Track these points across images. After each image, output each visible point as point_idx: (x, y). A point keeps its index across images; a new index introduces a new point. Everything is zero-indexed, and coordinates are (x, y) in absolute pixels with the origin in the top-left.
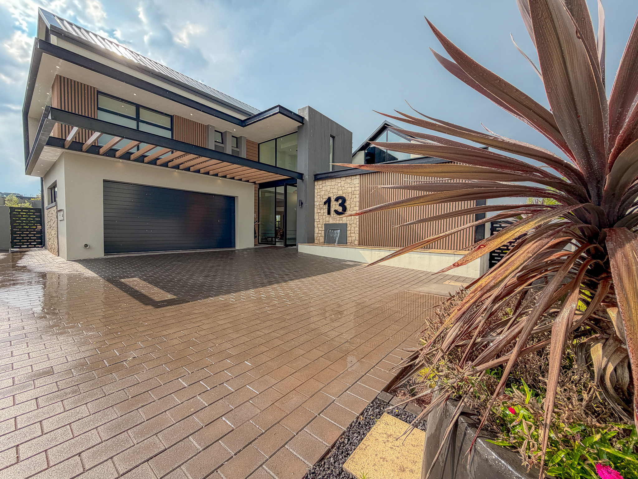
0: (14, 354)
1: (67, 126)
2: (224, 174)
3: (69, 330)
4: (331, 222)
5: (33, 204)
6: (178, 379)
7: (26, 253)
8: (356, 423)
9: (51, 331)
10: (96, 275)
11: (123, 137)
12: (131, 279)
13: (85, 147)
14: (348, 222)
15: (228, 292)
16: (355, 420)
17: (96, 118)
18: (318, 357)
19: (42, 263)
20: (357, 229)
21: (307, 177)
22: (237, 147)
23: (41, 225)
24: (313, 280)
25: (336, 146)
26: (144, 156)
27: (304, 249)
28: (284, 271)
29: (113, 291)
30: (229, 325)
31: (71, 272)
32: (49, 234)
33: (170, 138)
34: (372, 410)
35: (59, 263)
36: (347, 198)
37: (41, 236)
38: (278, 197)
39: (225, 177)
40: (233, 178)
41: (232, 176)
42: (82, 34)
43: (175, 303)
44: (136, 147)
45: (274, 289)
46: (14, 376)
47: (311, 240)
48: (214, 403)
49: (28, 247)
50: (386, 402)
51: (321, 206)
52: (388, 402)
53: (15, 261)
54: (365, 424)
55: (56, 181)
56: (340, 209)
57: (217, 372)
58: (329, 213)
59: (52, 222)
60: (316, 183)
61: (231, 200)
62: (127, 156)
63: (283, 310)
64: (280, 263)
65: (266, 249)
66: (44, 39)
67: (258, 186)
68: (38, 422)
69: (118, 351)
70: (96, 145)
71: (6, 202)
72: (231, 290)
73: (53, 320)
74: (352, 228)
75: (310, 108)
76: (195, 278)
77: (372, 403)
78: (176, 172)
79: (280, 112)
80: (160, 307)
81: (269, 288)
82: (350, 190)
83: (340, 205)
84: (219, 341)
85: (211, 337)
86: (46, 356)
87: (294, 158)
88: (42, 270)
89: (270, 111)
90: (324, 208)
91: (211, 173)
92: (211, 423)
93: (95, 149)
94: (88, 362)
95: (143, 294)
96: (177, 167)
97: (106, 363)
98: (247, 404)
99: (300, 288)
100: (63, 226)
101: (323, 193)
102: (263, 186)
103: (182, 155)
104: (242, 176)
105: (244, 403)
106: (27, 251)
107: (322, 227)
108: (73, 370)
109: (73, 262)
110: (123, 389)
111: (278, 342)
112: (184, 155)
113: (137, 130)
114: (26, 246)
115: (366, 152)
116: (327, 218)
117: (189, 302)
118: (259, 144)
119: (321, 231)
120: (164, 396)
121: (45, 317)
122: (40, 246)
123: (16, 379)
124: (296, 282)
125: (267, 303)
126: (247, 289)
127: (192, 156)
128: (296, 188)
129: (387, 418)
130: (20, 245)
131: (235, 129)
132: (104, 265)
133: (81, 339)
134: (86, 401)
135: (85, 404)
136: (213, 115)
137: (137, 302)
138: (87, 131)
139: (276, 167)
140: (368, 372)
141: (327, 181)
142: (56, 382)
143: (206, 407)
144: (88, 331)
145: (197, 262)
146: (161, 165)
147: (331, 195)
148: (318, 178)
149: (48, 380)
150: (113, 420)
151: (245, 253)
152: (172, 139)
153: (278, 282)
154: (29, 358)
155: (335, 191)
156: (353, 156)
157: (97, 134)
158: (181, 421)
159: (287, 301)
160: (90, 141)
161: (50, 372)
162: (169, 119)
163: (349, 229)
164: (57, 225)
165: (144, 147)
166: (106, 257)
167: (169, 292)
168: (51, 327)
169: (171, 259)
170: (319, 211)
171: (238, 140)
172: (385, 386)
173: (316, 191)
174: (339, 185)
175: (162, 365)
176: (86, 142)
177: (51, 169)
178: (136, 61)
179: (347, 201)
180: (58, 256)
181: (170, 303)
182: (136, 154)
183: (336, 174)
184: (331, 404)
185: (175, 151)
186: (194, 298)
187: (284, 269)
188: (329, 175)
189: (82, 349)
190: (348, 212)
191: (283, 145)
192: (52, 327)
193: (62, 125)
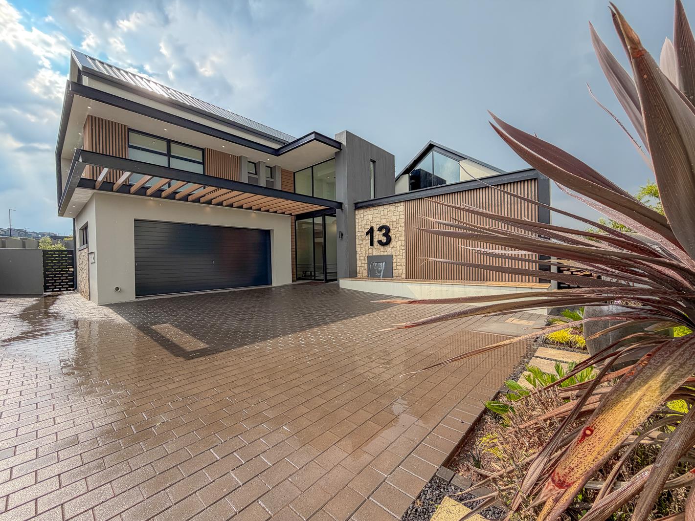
0: (40, 419)
1: (98, 168)
2: (257, 207)
3: (97, 389)
4: (375, 253)
5: (67, 244)
6: (209, 449)
7: (58, 297)
8: (412, 510)
9: (79, 390)
10: (126, 322)
11: (154, 176)
12: (162, 326)
13: (115, 187)
14: (393, 254)
15: (264, 339)
16: (411, 506)
17: (127, 158)
18: (365, 420)
19: (72, 309)
20: (404, 260)
21: (347, 205)
22: (271, 178)
23: (73, 267)
24: (357, 322)
25: (377, 171)
26: (175, 193)
27: (345, 284)
28: (324, 312)
29: (143, 340)
30: (266, 380)
31: (102, 319)
32: (81, 277)
33: (202, 173)
34: (431, 492)
35: (90, 308)
36: (391, 228)
37: (73, 278)
38: (316, 228)
39: (259, 210)
40: (268, 211)
41: (267, 208)
42: (114, 72)
43: (208, 353)
44: (167, 184)
45: (314, 334)
46: (37, 446)
47: (353, 274)
48: (249, 481)
49: (60, 291)
50: (446, 481)
51: (364, 237)
52: (448, 481)
53: (47, 306)
54: (423, 512)
55: (87, 222)
56: (384, 240)
57: (253, 440)
58: (372, 244)
59: (84, 264)
60: (357, 212)
61: (266, 234)
62: (158, 194)
63: (324, 359)
64: (320, 301)
65: (305, 286)
66: (76, 81)
67: (294, 218)
68: (59, 505)
69: (146, 414)
70: (127, 184)
71: (40, 244)
72: (268, 336)
73: (81, 376)
74: (398, 260)
75: (347, 132)
76: (229, 322)
77: (430, 482)
78: (208, 208)
79: (315, 139)
80: (193, 358)
81: (309, 333)
82: (394, 218)
83: (384, 235)
84: (254, 401)
85: (246, 395)
86: (72, 421)
87: (332, 185)
88: (73, 317)
89: (305, 139)
90: (367, 238)
91: (245, 206)
92: (246, 508)
93: (126, 188)
94: (115, 428)
95: (174, 344)
96: (209, 202)
97: (133, 429)
98: (287, 482)
99: (342, 332)
100: (94, 269)
101: (364, 223)
102: (300, 217)
103: (214, 190)
104: (278, 208)
105: (283, 481)
106: (60, 295)
107: (365, 260)
108: (98, 439)
109: (104, 307)
110: (151, 463)
111: (320, 401)
112: (216, 190)
113: (169, 168)
114: (58, 289)
115: (410, 175)
116: (370, 250)
117: (222, 351)
118: (294, 173)
119: (364, 264)
120: (194, 471)
121: (73, 373)
122: (72, 289)
123: (40, 450)
124: (339, 324)
125: (306, 352)
126: (285, 334)
127: (224, 191)
128: (335, 218)
129: (448, 503)
130: (53, 289)
131: (269, 159)
132: (135, 309)
133: (109, 399)
134: (111, 478)
135: (108, 482)
136: (246, 146)
137: (167, 353)
138: (118, 171)
139: (313, 197)
140: (423, 440)
141: (368, 209)
142: (81, 454)
143: (240, 486)
144: (116, 390)
145: (232, 303)
146: (193, 201)
147: (373, 225)
148: (358, 206)
149: (74, 451)
150: (139, 503)
151: (282, 290)
152: (204, 175)
153: (318, 325)
154: (55, 424)
155: (378, 219)
156: (396, 181)
157: (127, 174)
158: (212, 505)
159: (329, 349)
160: (121, 181)
161: (75, 441)
162: (201, 152)
163: (394, 261)
164: (89, 268)
165: (176, 184)
166: (137, 300)
167: (201, 340)
168: (78, 385)
169: (205, 300)
170: (361, 242)
171: (272, 170)
172: (444, 458)
173: (357, 221)
174: (382, 214)
175: (193, 432)
176: (117, 181)
177: (82, 210)
178: (167, 96)
179: (391, 231)
180: (90, 300)
181: (203, 353)
182: (168, 191)
183: (378, 201)
184: (382, 483)
185: (207, 186)
186: (228, 347)
187: (325, 309)
188: (371, 203)
189: (109, 412)
190: (393, 243)
191: (319, 173)
192: (80, 385)
193: (93, 167)
